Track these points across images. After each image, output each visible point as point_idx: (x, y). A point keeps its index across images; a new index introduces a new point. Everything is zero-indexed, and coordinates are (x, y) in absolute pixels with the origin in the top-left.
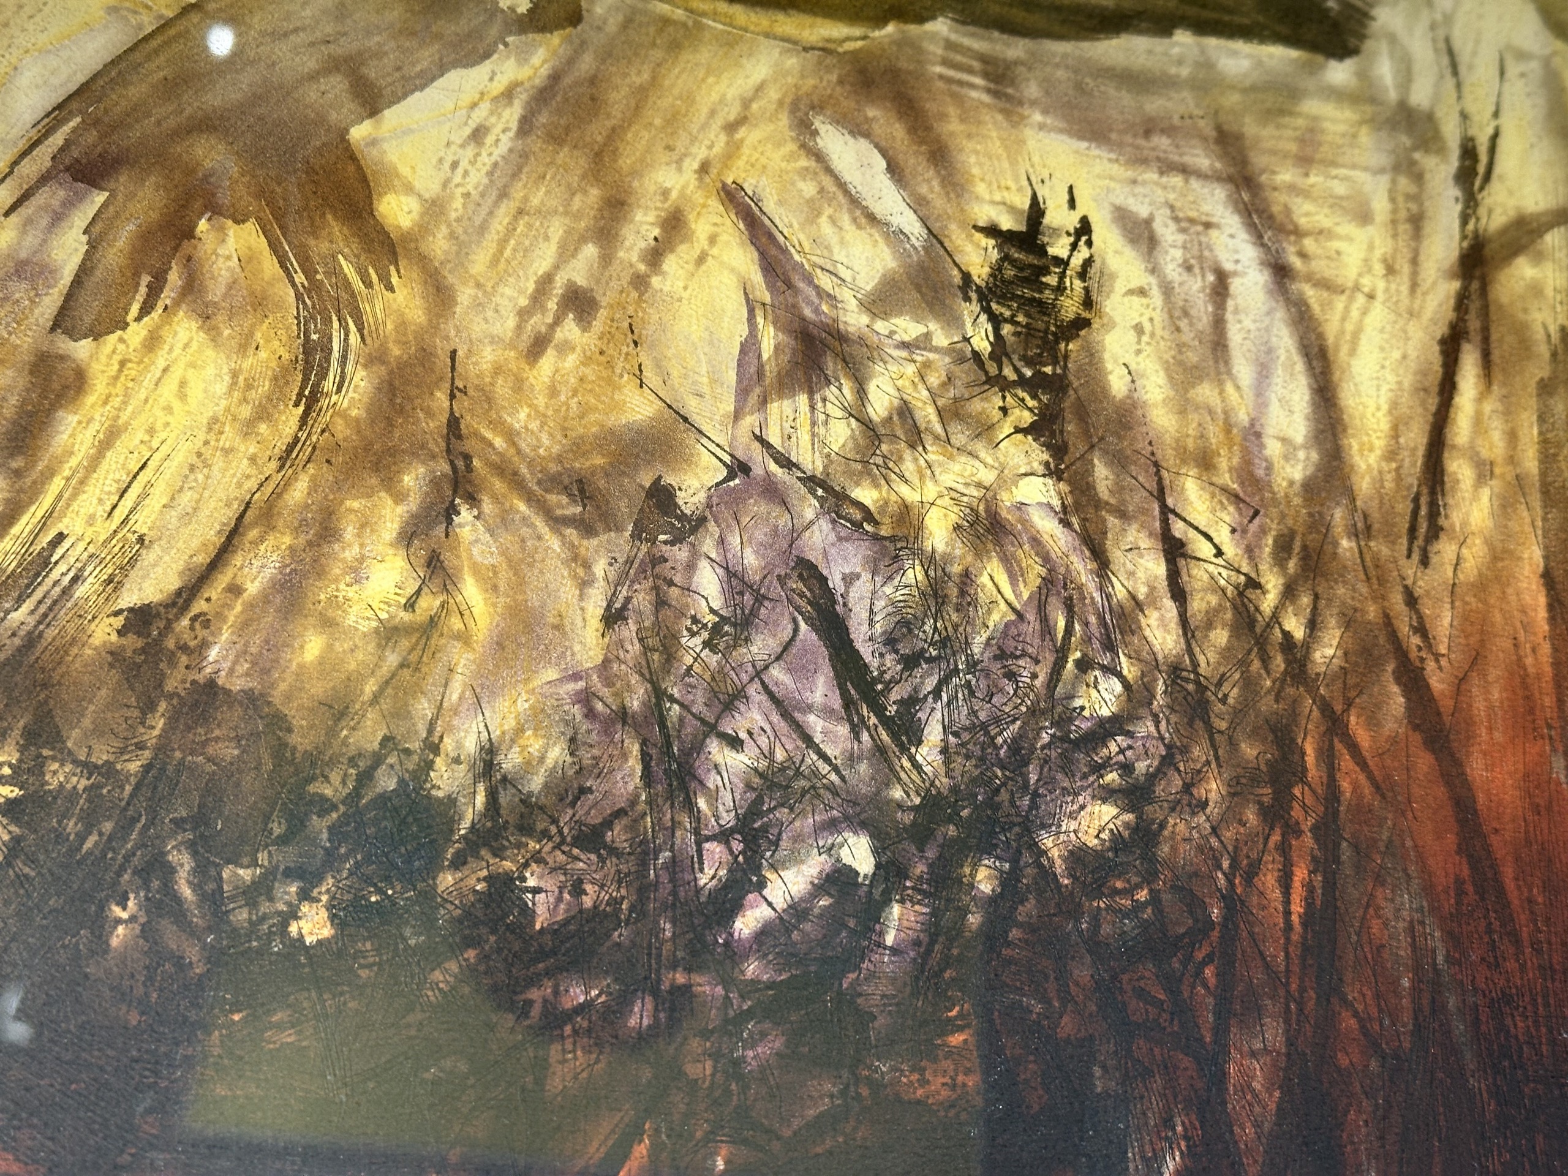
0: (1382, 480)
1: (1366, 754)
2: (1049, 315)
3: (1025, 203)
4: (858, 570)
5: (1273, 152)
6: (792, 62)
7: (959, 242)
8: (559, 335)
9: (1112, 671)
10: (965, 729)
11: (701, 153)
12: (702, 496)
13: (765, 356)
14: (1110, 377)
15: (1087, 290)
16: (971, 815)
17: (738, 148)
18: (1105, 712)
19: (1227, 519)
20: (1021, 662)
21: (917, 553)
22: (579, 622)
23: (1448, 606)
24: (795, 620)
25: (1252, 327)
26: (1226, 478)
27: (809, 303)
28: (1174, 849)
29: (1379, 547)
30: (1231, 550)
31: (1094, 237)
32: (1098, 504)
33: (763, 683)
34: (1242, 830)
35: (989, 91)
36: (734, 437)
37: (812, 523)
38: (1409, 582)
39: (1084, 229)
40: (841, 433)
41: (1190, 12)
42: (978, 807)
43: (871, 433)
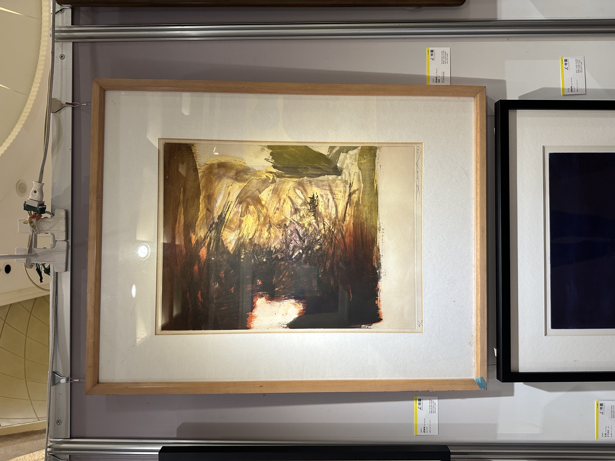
0: (341, 217)
1: (338, 240)
2: (314, 205)
3: (313, 195)
4: (300, 229)
5: (333, 187)
6: (293, 183)
7: (307, 199)
8: (277, 212)
9: (319, 235)
10: (308, 241)
11: (286, 193)
12: (288, 224)
13: (292, 211)
14: (319, 210)
15: (318, 202)
17: (289, 192)
18: (319, 238)
19: (328, 221)
21: (305, 227)
22: (280, 236)
23: (345, 227)
24: (296, 234)
25: (331, 204)
26: (328, 218)
27: (296, 206)
28: (323, 248)
29: (340, 222)
30: (329, 224)
32: (318, 221)
33: (294, 239)
34: (328, 247)
35: (310, 184)
36: (290, 219)
37: (297, 226)
38: (342, 225)
39: (317, 196)
40: (298, 218)
41: (327, 173)
42: (309, 247)
43: (301, 217)
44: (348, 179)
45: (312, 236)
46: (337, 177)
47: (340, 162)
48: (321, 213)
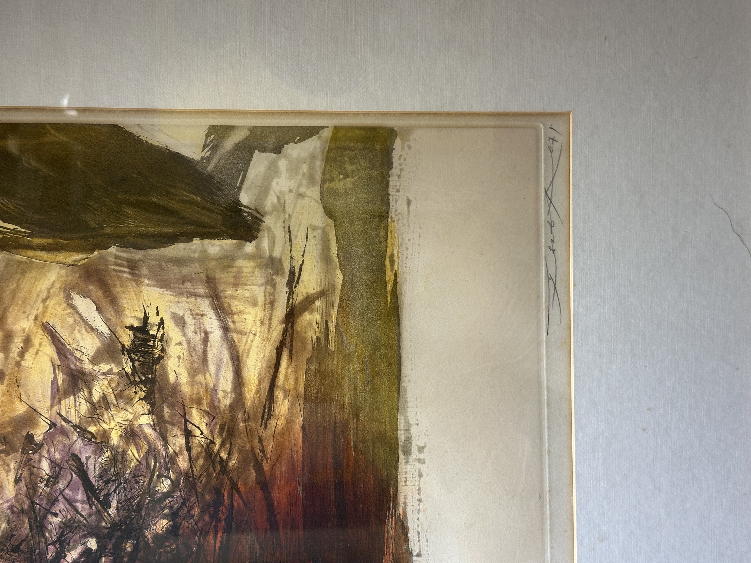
0: (254, 401)
1: (243, 494)
2: (150, 356)
3: (142, 316)
4: (90, 455)
5: (226, 283)
6: (63, 272)
7: (121, 333)
9: (168, 477)
10: (123, 501)
11: (35, 312)
12: (42, 436)
13: (60, 384)
14: (170, 376)
15: (162, 345)
16: (125, 528)
17: (47, 308)
18: (165, 490)
19: (205, 421)
20: (140, 478)
21: (109, 446)
22: (7, 484)
23: (272, 441)
24: (72, 474)
25: (216, 352)
27: (73, 363)
28: (184, 531)
29: (252, 424)
30: (205, 432)
31: (165, 326)
32: (165, 421)
33: (63, 495)
34: (204, 523)
35: (130, 273)
36: (51, 414)
37: (76, 441)
38: (260, 435)
39: (162, 322)
40: (84, 408)
41: (199, 229)
42: (127, 525)
43: (93, 406)
44: (283, 252)
45: (137, 483)
46: (240, 247)
47: (250, 187)
48: (175, 388)
